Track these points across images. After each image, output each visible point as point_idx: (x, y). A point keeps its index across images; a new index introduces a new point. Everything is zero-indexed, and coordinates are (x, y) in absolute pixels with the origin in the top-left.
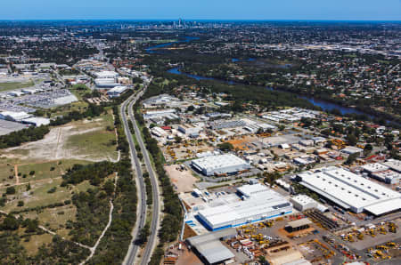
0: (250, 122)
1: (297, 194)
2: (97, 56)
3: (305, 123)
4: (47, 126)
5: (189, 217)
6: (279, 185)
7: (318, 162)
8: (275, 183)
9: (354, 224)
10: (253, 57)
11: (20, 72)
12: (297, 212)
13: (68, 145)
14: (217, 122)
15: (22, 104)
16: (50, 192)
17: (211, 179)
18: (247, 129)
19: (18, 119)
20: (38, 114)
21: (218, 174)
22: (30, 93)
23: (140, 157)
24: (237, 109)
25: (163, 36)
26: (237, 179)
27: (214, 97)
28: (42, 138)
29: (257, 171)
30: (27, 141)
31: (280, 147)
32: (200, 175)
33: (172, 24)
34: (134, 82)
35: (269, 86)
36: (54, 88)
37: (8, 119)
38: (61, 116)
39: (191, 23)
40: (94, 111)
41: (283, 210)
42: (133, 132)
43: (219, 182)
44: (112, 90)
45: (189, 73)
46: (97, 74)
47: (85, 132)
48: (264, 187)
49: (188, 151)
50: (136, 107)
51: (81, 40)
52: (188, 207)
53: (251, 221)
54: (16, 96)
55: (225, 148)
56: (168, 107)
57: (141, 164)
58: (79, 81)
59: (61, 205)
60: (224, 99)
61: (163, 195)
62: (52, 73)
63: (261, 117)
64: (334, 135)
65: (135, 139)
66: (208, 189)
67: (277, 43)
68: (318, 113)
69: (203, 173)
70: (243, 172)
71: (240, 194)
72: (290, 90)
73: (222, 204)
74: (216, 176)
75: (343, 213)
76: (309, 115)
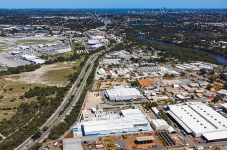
0: (164, 69)
2: (102, 28)
3: (203, 72)
4: (41, 64)
5: (78, 126)
6: (153, 111)
7: (192, 98)
8: (151, 109)
9: (188, 144)
10: (198, 30)
11: (52, 34)
12: (153, 130)
13: (44, 75)
14: (142, 68)
15: (39, 52)
16: (10, 101)
17: (112, 103)
18: (159, 74)
19: (29, 60)
20: (42, 57)
21: (117, 99)
22: (48, 46)
23: (79, 85)
24: (162, 61)
26: (127, 104)
27: (152, 53)
28: (33, 70)
29: (146, 100)
30: (24, 72)
31: (173, 86)
32: (106, 100)
34: (111, 42)
35: (195, 48)
36: (63, 44)
37: (25, 59)
38: (53, 59)
40: (74, 57)
42: (86, 71)
43: (114, 105)
44: (93, 46)
45: (149, 39)
47: (59, 69)
48: (140, 112)
49: (110, 84)
50: (100, 56)
51: (99, 19)
52: (82, 119)
53: (115, 133)
54: (40, 47)
55: (134, 84)
56: (119, 58)
57: (76, 89)
58: (80, 41)
59: (10, 109)
60: (159, 54)
61: (73, 110)
62: (68, 36)
63: (174, 67)
64: (218, 81)
65: (85, 74)
66: (104, 109)
69: (108, 98)
70: (135, 100)
71: (121, 114)
72: (209, 51)
73: (106, 119)
74: (116, 101)
75: (185, 135)
76: (209, 67)
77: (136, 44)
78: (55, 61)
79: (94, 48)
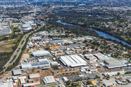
21: (37, 56)
23: (18, 51)
29: (51, 56)
31: (67, 49)
42: (22, 44)
56: (41, 35)
58: (17, 25)
60: (66, 33)
69: (33, 56)
70: (46, 56)
74: (36, 57)
79: (26, 30)
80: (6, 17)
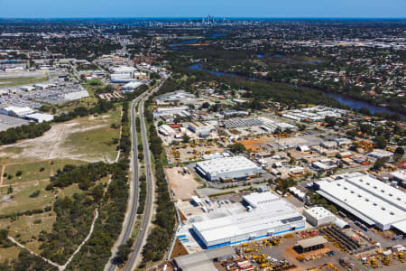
0: (268, 121)
1: (313, 206)
2: (119, 52)
3: (329, 122)
4: (49, 122)
5: (182, 231)
6: (292, 193)
7: (340, 167)
8: (289, 190)
9: (378, 244)
10: (279, 53)
11: (38, 67)
12: (311, 227)
13: (66, 143)
14: (231, 120)
15: (30, 99)
16: (32, 196)
17: (215, 185)
18: (263, 129)
19: (21, 115)
20: (43, 110)
21: (224, 178)
22: (42, 88)
23: (141, 158)
24: (255, 107)
25: (190, 33)
26: (245, 185)
27: (233, 94)
28: (41, 135)
29: (269, 177)
30: (24, 138)
31: (299, 149)
32: (204, 180)
33: (200, 21)
34: (151, 77)
35: (293, 83)
36: (68, 84)
37: (12, 114)
38: (66, 113)
39: (220, 20)
40: (102, 107)
41: (294, 225)
42: (139, 130)
43: (223, 188)
44: (126, 86)
45: (210, 69)
46: (115, 69)
47: (87, 129)
48: (275, 196)
49: (194, 152)
50: (147, 104)
51: (107, 37)
52: (183, 218)
53: (255, 238)
54: (27, 91)
55: (236, 149)
56: (181, 104)
57: (140, 165)
58: (95, 76)
59: (41, 212)
60: (243, 96)
61: (157, 203)
62: (69, 68)
63: (281, 116)
64: (361, 137)
65: (139, 138)
66: (210, 196)
67: (306, 39)
68: (344, 111)
69: (207, 177)
70: (252, 177)
71: (245, 203)
72: (316, 87)
73: (223, 215)
74: (222, 181)
75: (366, 230)
76: (334, 113)
77: (197, 80)
78: (72, 116)
79: (129, 88)
80: (56, 57)
